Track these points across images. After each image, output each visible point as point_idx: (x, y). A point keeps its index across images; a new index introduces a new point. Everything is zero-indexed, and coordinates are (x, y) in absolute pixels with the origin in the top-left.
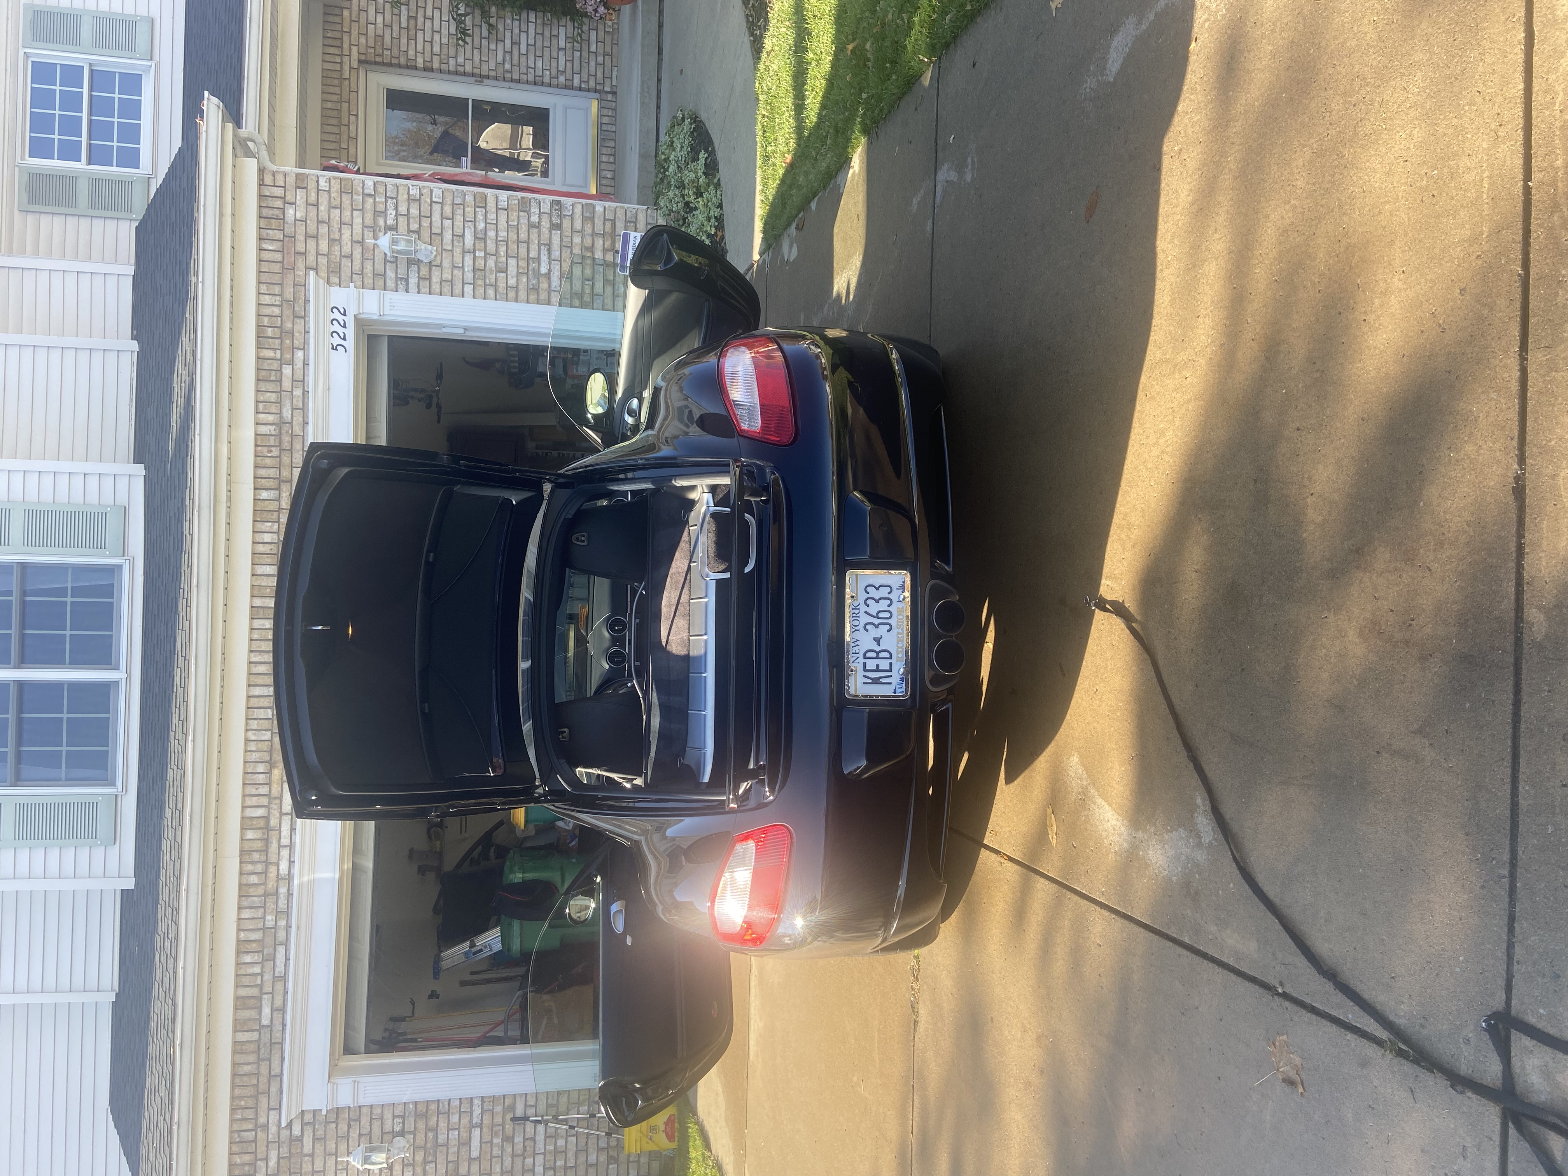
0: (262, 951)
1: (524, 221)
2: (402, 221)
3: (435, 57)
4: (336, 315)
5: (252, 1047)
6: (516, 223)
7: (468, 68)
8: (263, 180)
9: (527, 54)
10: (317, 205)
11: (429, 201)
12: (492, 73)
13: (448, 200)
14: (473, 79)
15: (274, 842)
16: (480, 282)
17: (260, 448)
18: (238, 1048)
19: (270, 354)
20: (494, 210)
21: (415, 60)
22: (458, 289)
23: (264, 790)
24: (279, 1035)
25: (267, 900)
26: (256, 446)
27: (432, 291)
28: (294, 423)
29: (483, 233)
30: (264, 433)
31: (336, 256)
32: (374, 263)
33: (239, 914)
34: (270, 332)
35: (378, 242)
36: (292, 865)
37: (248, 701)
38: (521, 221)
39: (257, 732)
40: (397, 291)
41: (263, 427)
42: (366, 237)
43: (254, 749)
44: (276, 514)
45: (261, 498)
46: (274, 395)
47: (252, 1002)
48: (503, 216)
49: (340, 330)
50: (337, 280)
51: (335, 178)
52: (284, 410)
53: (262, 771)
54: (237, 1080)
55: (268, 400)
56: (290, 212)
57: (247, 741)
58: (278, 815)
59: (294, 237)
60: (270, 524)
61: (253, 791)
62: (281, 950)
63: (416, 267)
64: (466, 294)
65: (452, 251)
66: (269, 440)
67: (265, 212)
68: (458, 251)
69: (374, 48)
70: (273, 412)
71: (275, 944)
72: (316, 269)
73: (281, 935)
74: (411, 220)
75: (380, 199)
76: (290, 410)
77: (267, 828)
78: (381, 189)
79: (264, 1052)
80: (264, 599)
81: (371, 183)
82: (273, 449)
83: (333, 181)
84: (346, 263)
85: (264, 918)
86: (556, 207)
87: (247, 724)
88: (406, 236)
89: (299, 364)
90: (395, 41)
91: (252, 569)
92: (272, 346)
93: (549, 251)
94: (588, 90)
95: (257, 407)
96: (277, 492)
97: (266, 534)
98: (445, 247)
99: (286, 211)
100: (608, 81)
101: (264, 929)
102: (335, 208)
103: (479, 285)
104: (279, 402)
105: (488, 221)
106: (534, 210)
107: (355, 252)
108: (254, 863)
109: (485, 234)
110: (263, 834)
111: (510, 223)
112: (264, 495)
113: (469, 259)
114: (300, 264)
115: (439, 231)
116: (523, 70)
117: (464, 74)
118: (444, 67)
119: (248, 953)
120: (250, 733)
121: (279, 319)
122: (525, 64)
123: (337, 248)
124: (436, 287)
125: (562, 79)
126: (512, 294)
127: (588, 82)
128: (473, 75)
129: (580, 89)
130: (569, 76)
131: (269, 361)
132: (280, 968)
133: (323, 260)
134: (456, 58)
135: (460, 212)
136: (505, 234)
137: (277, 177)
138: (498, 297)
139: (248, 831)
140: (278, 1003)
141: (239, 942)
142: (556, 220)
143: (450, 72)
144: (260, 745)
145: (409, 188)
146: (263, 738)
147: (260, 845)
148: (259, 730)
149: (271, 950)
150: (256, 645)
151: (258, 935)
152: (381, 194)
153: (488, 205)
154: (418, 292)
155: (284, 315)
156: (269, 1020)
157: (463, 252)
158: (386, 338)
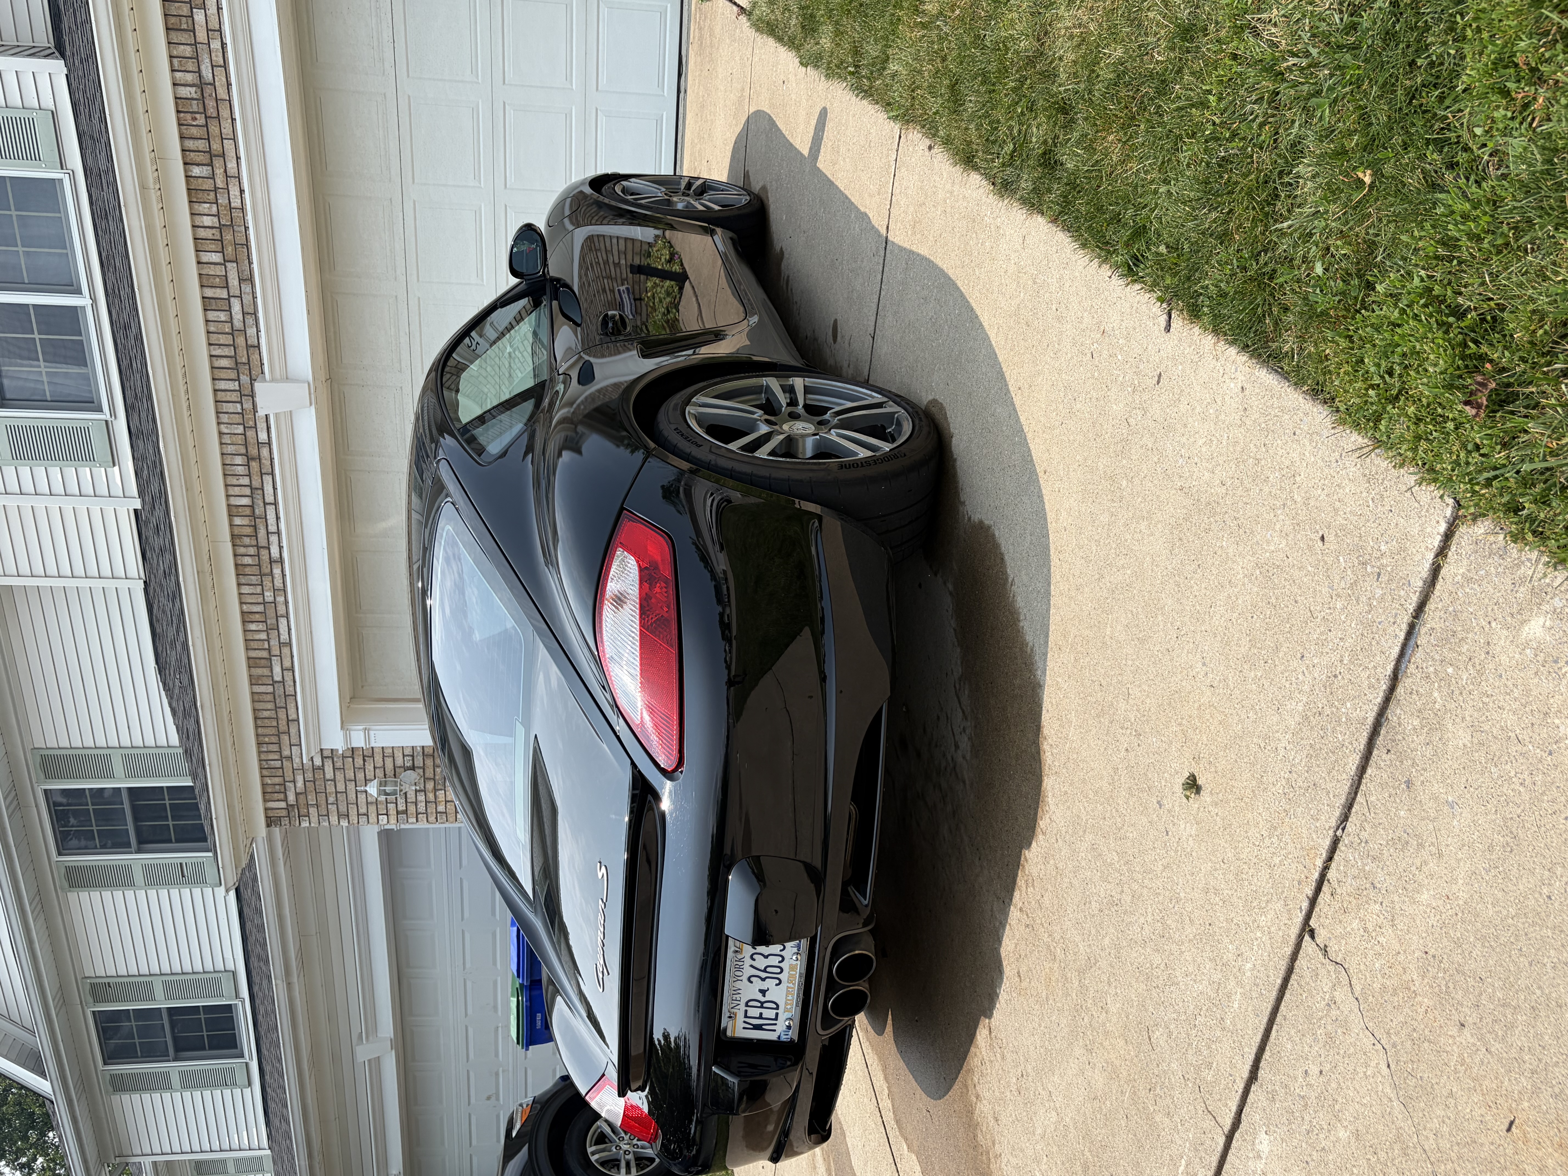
0: (265, 622)
5: (269, 697)
15: (262, 528)
17: (182, 115)
18: (255, 698)
24: (292, 689)
25: (263, 578)
26: (178, 112)
28: (217, 83)
30: (185, 96)
33: (239, 590)
36: (282, 548)
37: (215, 394)
39: (228, 426)
41: (183, 88)
43: (229, 442)
44: (212, 194)
45: (194, 175)
47: (264, 662)
52: (203, 67)
53: (240, 463)
54: (259, 722)
55: (182, 55)
57: (221, 434)
58: (262, 504)
60: (208, 205)
61: (235, 482)
62: (283, 620)
66: (191, 105)
70: (191, 69)
71: (277, 617)
73: (281, 610)
76: (210, 68)
77: (253, 515)
79: (280, 702)
82: (198, 116)
85: (263, 594)
87: (218, 417)
89: (212, 10)
91: (197, 256)
95: (171, 64)
96: (210, 168)
97: (205, 217)
101: (264, 603)
104: (196, 58)
108: (245, 546)
110: (251, 521)
112: (196, 171)
119: (252, 622)
120: (222, 426)
132: (284, 637)
139: (235, 518)
140: (287, 664)
141: (243, 613)
144: (234, 438)
146: (236, 432)
147: (249, 531)
148: (231, 424)
149: (274, 621)
150: (214, 338)
151: (260, 608)
156: (281, 676)
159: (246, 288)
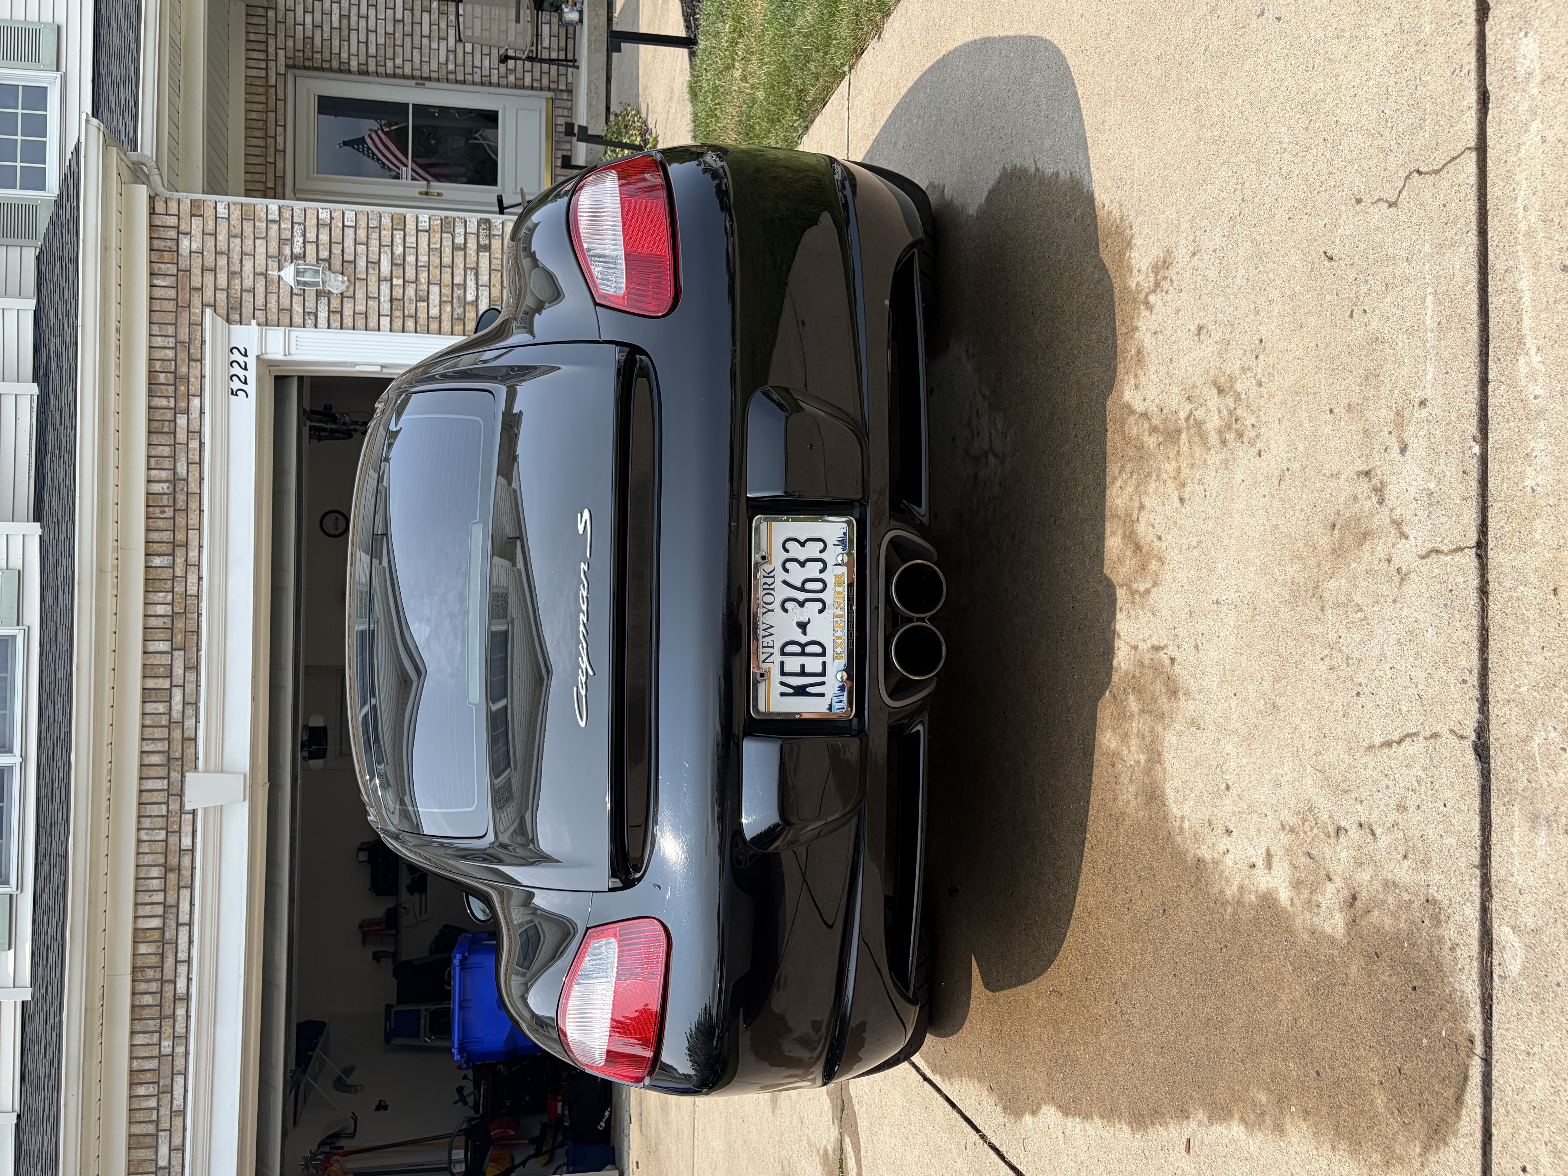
0: (158, 1083)
1: (447, 243)
2: (311, 249)
3: (370, 59)
4: (236, 356)
6: (438, 246)
7: (408, 71)
8: (154, 208)
10: (215, 235)
11: (341, 225)
12: (435, 75)
13: (363, 223)
14: (413, 82)
15: (171, 956)
16: (398, 313)
17: (151, 509)
19: (163, 402)
20: (414, 232)
21: (349, 63)
22: (373, 323)
23: (159, 897)
25: (163, 1023)
26: (148, 506)
27: (344, 325)
28: (190, 479)
29: (402, 258)
30: (157, 492)
31: (236, 290)
32: (278, 296)
33: (131, 1039)
34: (162, 378)
35: (282, 273)
36: (190, 982)
37: (140, 796)
38: (444, 243)
39: (148, 832)
40: (304, 327)
41: (156, 484)
42: (269, 268)
43: (147, 851)
44: (170, 583)
45: (154, 565)
46: (167, 449)
47: (148, 1140)
48: (424, 238)
49: (241, 373)
50: (237, 317)
51: (235, 204)
52: (178, 465)
53: (156, 876)
55: (160, 455)
56: (185, 242)
57: (139, 841)
58: (174, 925)
59: (190, 271)
60: (163, 594)
61: (147, 899)
62: (179, 1080)
63: (326, 299)
64: (381, 327)
65: (366, 280)
66: (161, 499)
67: (157, 244)
68: (373, 279)
69: (303, 51)
70: (166, 467)
71: (173, 1074)
72: (214, 306)
73: (179, 1064)
74: (321, 247)
75: (286, 225)
76: (185, 465)
77: (162, 941)
78: (287, 214)
80: (156, 680)
81: (276, 208)
82: (166, 509)
83: (232, 207)
84: (247, 298)
85: (160, 1045)
86: (483, 226)
87: (139, 822)
88: (314, 265)
89: (195, 414)
90: (325, 43)
91: (144, 646)
92: (165, 394)
93: (477, 275)
94: (541, 89)
95: (148, 462)
96: (171, 558)
97: (158, 606)
98: (358, 276)
99: (180, 242)
101: (160, 1056)
102: (235, 236)
103: (397, 317)
104: (174, 457)
105: (407, 245)
106: (460, 230)
107: (257, 285)
108: (148, 981)
109: (404, 260)
110: (158, 947)
111: (432, 246)
112: (157, 561)
113: (385, 288)
114: (197, 301)
115: (352, 258)
116: (469, 69)
117: (404, 77)
118: (381, 70)
119: (141, 1084)
120: (142, 832)
121: (173, 363)
122: (470, 64)
123: (238, 281)
124: (348, 321)
125: (511, 78)
126: (434, 326)
127: (541, 80)
128: (413, 77)
129: (532, 88)
130: (519, 75)
131: (162, 411)
132: (178, 1102)
133: (222, 296)
134: (394, 59)
135: (375, 235)
136: (426, 258)
137: (169, 204)
138: (418, 329)
139: (141, 945)
140: (177, 1141)
141: (132, 1071)
142: (484, 241)
143: (387, 76)
144: (154, 846)
145: (318, 211)
146: (157, 838)
147: (154, 960)
148: (152, 829)
149: (168, 1081)
150: (148, 732)
151: (152, 1064)
152: (287, 219)
153: (407, 226)
154: (329, 328)
155: (178, 358)
156: (167, 1160)
157: (379, 280)
158: (296, 379)
159: (190, 676)
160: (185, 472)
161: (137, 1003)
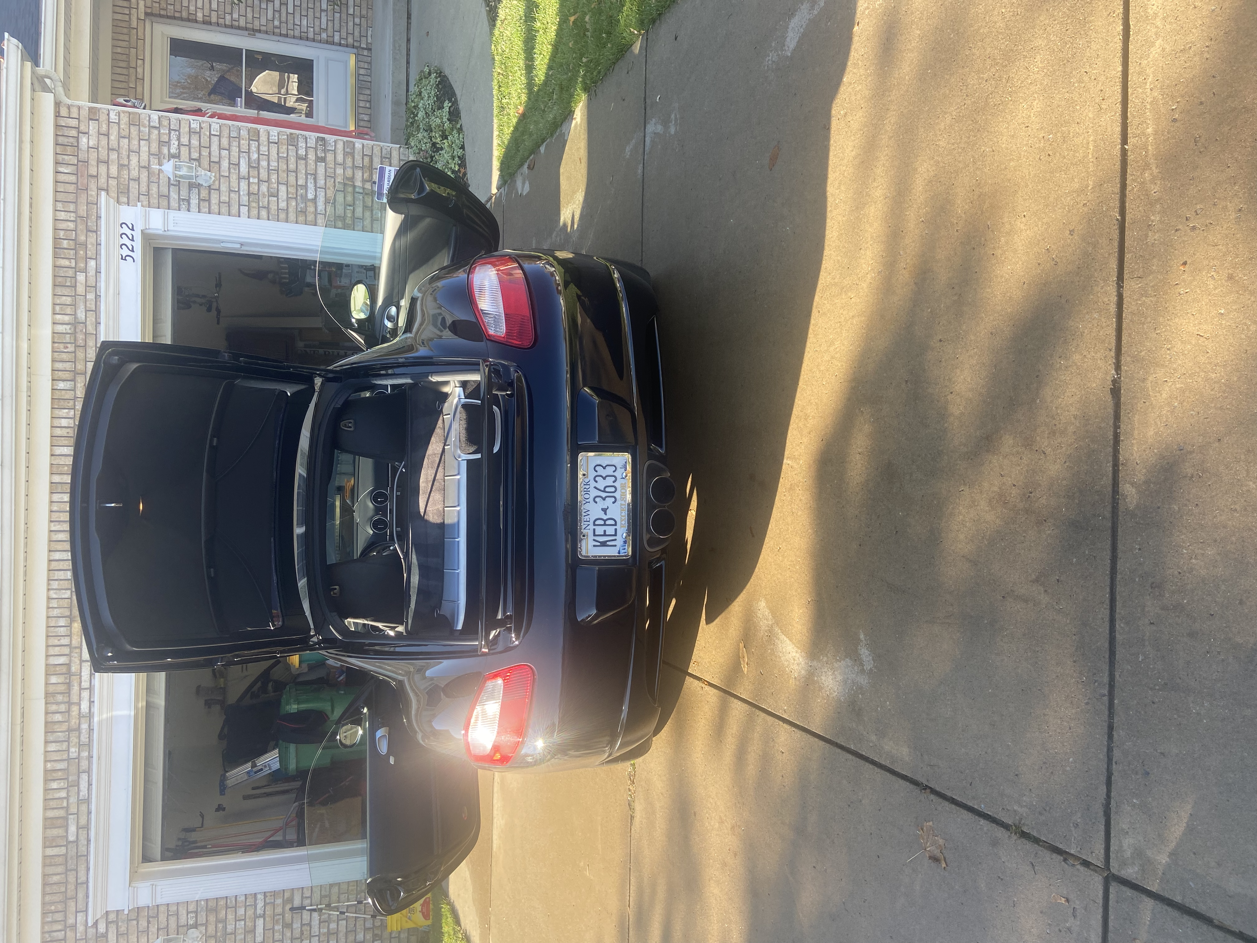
0: (67, 779)
1: (292, 153)
2: (184, 151)
3: (213, 13)
4: (125, 230)
5: (61, 860)
6: (285, 155)
7: (242, 23)
8: (59, 112)
9: (294, 14)
10: (108, 135)
11: (208, 133)
12: (263, 28)
13: (225, 133)
14: (246, 33)
15: (76, 685)
16: (254, 205)
17: (56, 345)
18: (47, 862)
19: (66, 263)
20: (266, 143)
21: (196, 14)
22: (234, 210)
23: (65, 641)
24: (84, 849)
25: (71, 735)
26: (54, 342)
27: (212, 211)
28: (88, 323)
29: (257, 162)
30: (61, 332)
31: (125, 179)
32: (158, 185)
33: (45, 747)
34: (65, 244)
35: (163, 168)
36: (92, 704)
37: (49, 565)
38: (290, 153)
39: (58, 591)
40: (179, 210)
41: (60, 326)
42: (151, 163)
43: (56, 606)
44: (72, 402)
45: (59, 388)
46: (69, 299)
47: (60, 822)
48: (274, 149)
49: (128, 243)
50: (125, 200)
51: (124, 112)
52: (78, 312)
53: (64, 625)
54: (47, 889)
55: (64, 303)
56: (83, 140)
57: (49, 599)
58: (78, 662)
59: (87, 162)
60: (67, 410)
61: (56, 642)
62: (84, 777)
63: (197, 189)
64: (241, 214)
65: (229, 177)
66: (65, 338)
67: (61, 140)
68: (234, 177)
69: (159, 3)
70: (69, 313)
71: (79, 773)
72: (107, 191)
73: (84, 764)
74: (192, 150)
75: (164, 131)
76: (84, 312)
77: (69, 673)
78: (166, 123)
79: (71, 864)
80: (62, 476)
81: (157, 117)
82: (69, 345)
83: (122, 115)
84: (133, 185)
85: (68, 750)
86: (320, 143)
87: (49, 584)
88: (188, 163)
89: (92, 272)
91: (51, 450)
92: (67, 257)
93: (315, 179)
94: (347, 46)
95: (54, 309)
96: (73, 383)
97: (62, 419)
98: (222, 174)
99: (80, 139)
100: (364, 39)
101: (69, 759)
102: (124, 137)
104: (74, 305)
105: (261, 153)
106: (302, 144)
107: (141, 176)
108: (58, 703)
109: (259, 163)
110: (66, 678)
111: (280, 155)
112: (61, 385)
113: (244, 185)
114: (93, 186)
115: (217, 160)
116: (290, 26)
117: (239, 28)
118: (221, 21)
119: (54, 780)
120: (52, 592)
121: (74, 232)
122: (292, 22)
123: (126, 172)
124: (215, 207)
125: (324, 35)
126: (282, 216)
127: (347, 39)
128: (246, 29)
129: (340, 44)
130: (330, 34)
131: (64, 269)
132: (84, 793)
133: (113, 183)
134: (231, 14)
135: (235, 144)
136: (276, 164)
137: (72, 110)
138: (270, 218)
139: (52, 677)
140: (83, 821)
141: (46, 771)
142: (321, 154)
143: (226, 26)
144: (61, 602)
145: (190, 122)
146: (63, 596)
147: (62, 688)
148: (60, 589)
149: (75, 778)
150: (56, 515)
151: (62, 765)
152: (165, 126)
153: (261, 138)
154: (199, 212)
155: (78, 229)
156: (75, 836)
157: (239, 178)
158: (170, 251)
160: (84, 317)
161: (50, 720)
